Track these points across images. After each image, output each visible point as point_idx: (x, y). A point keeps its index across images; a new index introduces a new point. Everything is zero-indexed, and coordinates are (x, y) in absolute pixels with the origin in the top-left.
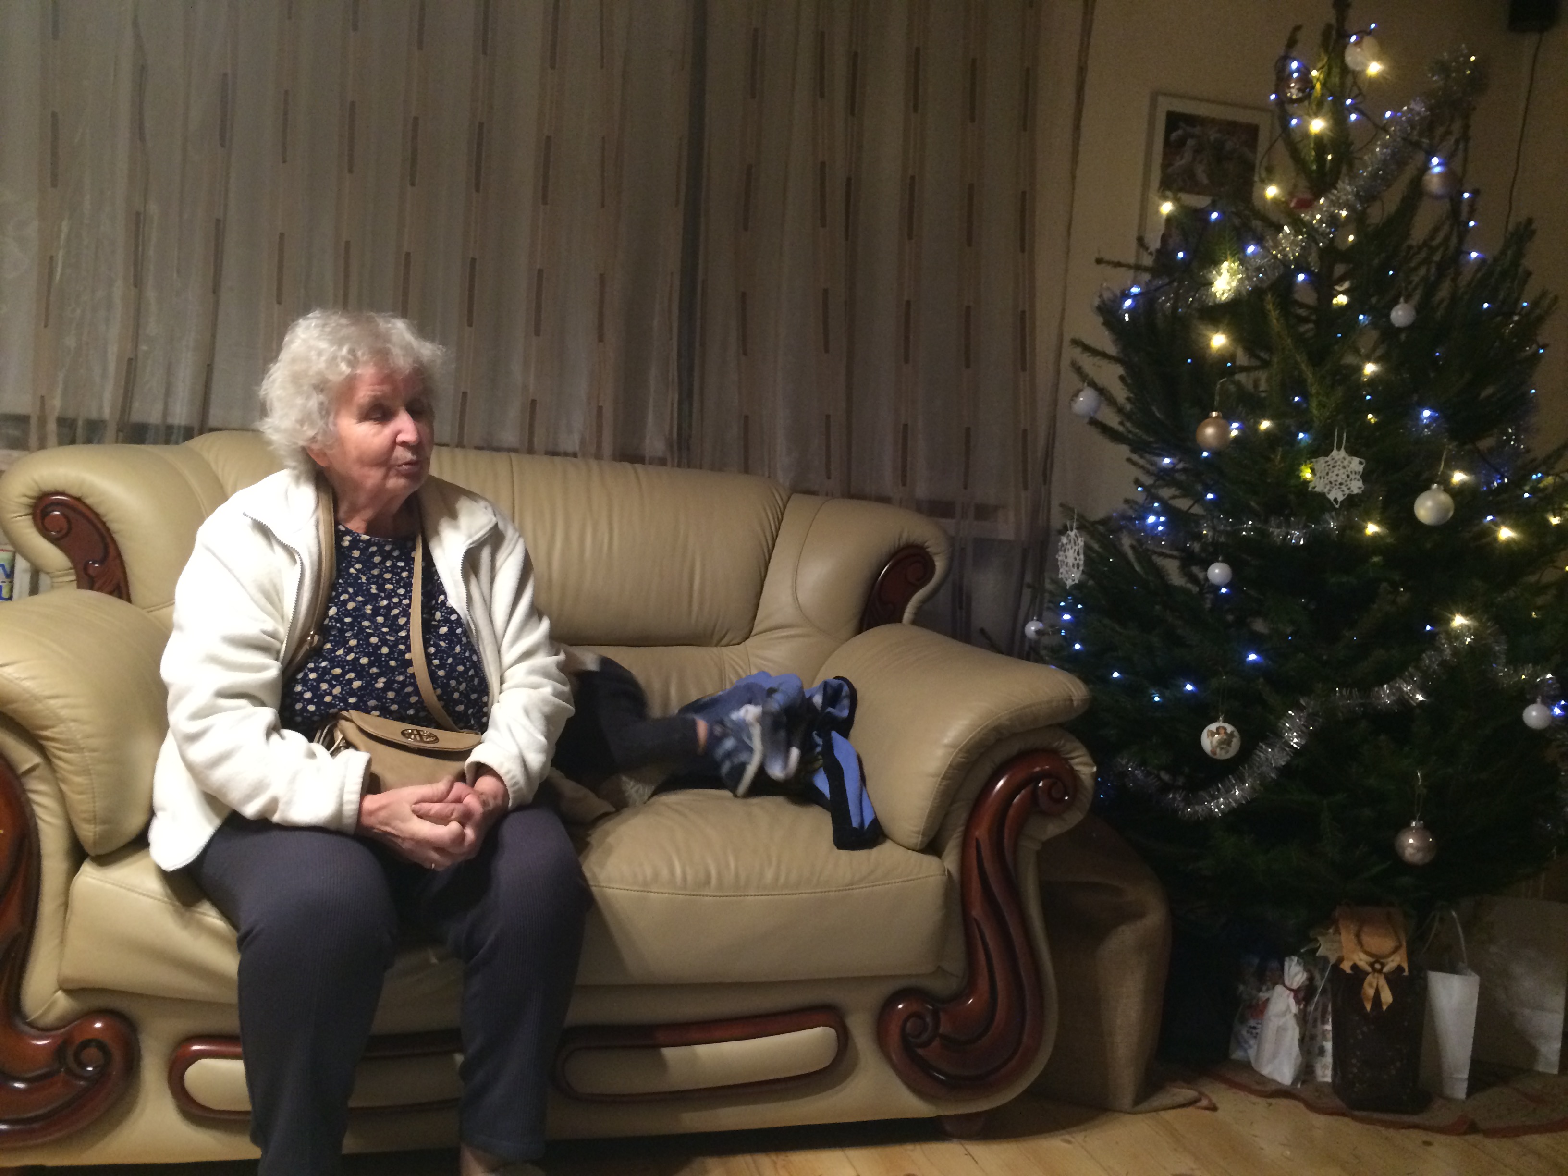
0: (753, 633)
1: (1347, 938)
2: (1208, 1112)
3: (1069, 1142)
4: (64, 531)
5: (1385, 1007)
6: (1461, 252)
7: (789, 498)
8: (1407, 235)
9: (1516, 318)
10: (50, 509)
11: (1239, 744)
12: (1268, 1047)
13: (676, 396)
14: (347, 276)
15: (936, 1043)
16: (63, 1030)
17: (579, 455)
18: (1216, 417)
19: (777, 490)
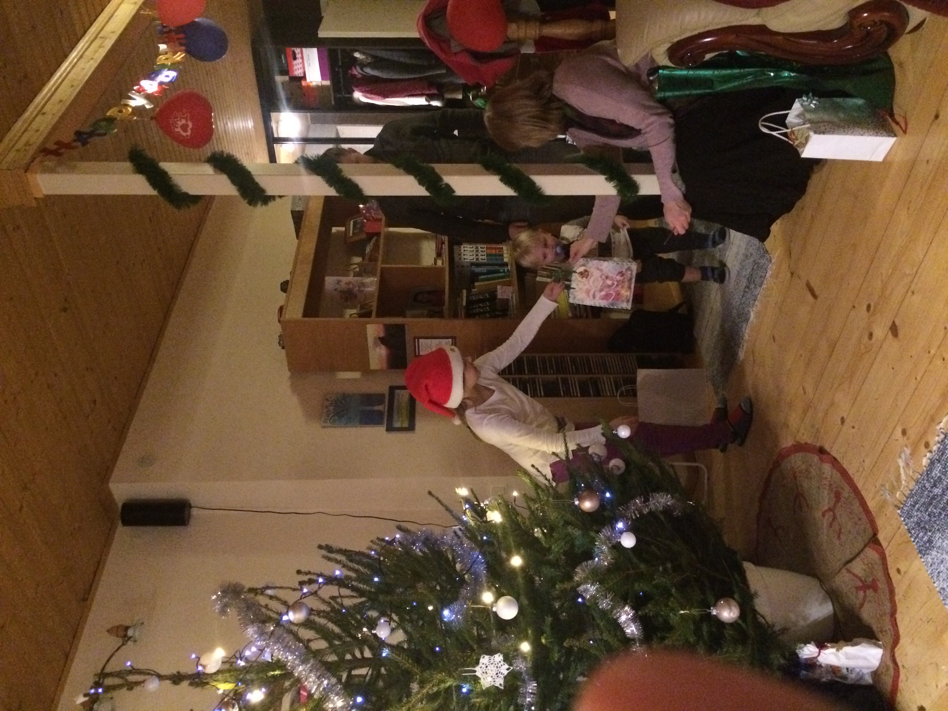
12: (861, 663)
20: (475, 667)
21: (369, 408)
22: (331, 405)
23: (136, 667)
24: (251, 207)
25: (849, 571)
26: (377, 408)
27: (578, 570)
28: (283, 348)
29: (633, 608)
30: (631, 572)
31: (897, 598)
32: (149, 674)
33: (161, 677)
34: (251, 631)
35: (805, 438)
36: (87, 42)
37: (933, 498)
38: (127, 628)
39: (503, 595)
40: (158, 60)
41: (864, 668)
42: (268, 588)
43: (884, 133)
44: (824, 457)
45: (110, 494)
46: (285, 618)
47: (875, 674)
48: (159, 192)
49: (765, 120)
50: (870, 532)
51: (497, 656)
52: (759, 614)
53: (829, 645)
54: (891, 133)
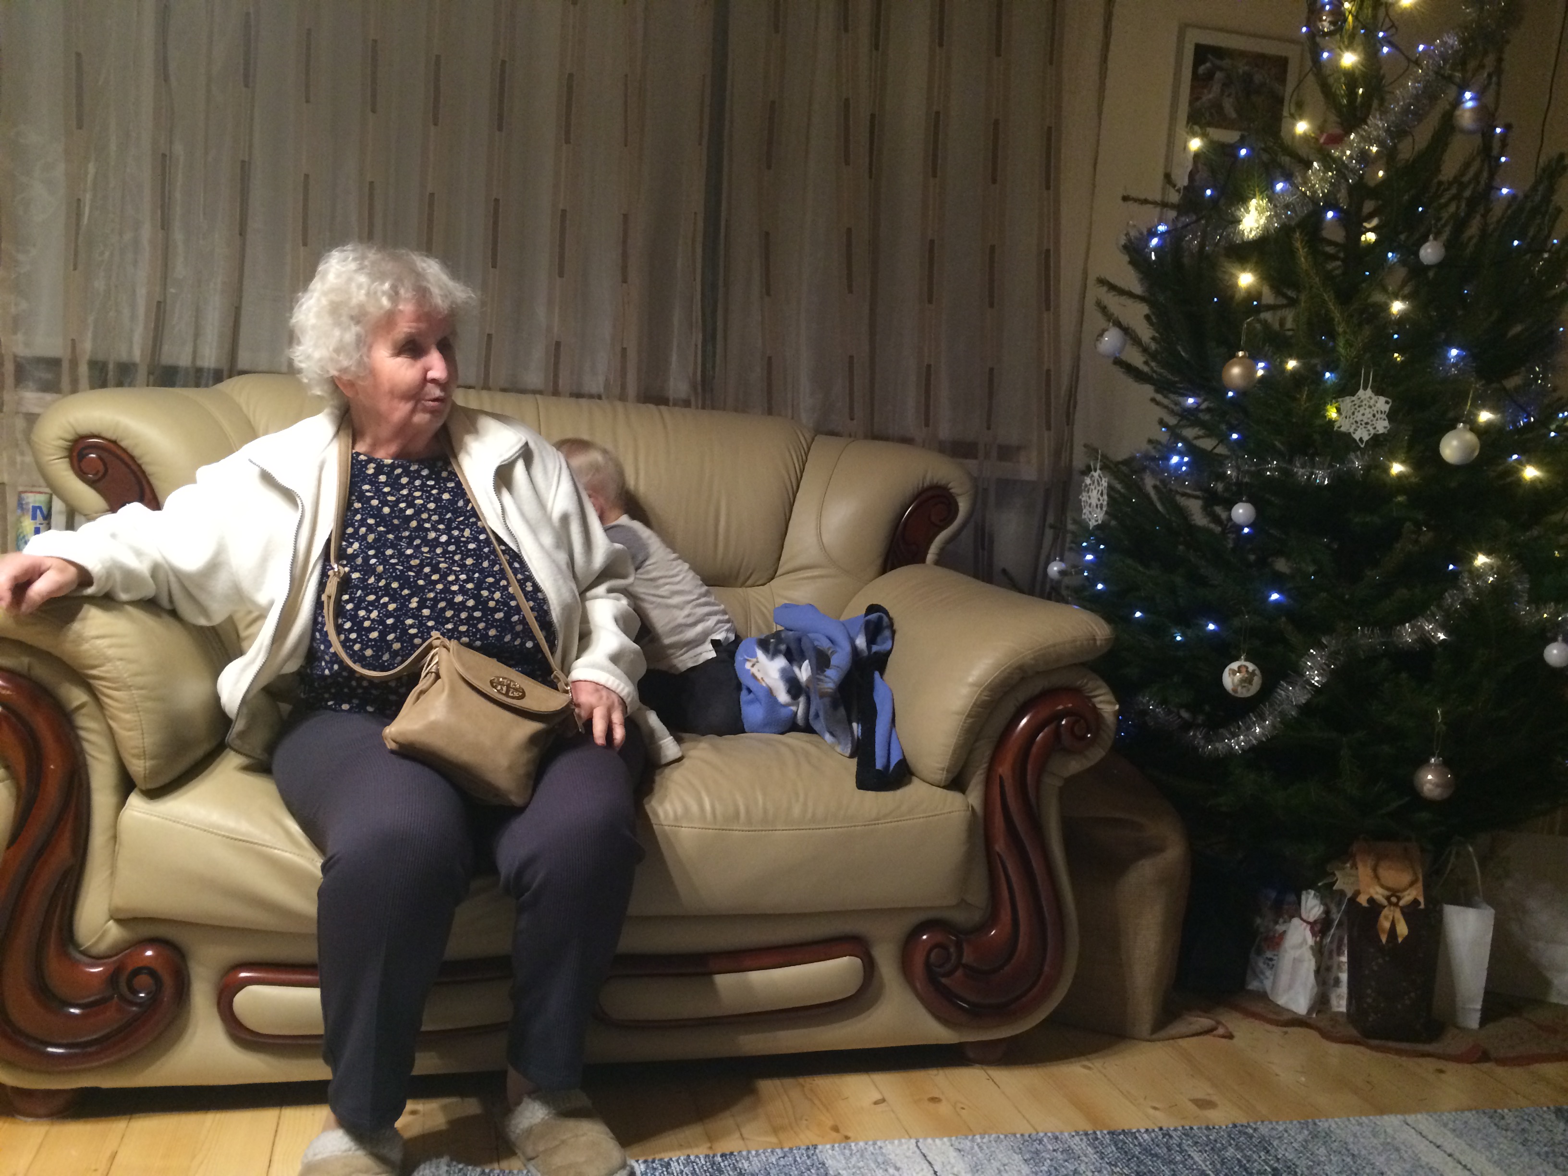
0: (778, 573)
1: (1364, 871)
2: (1223, 1040)
3: (1089, 1068)
4: (100, 474)
5: (1400, 940)
6: (1492, 188)
7: (813, 440)
8: (1438, 170)
9: (1546, 255)
10: (85, 452)
11: (1260, 682)
12: (1284, 979)
13: (700, 336)
14: (371, 216)
15: (959, 973)
16: (115, 958)
17: (604, 397)
18: (1242, 357)
19: (801, 432)
20: (1372, 388)
41: (1275, 979)
51: (1385, 423)
53: (1318, 939)
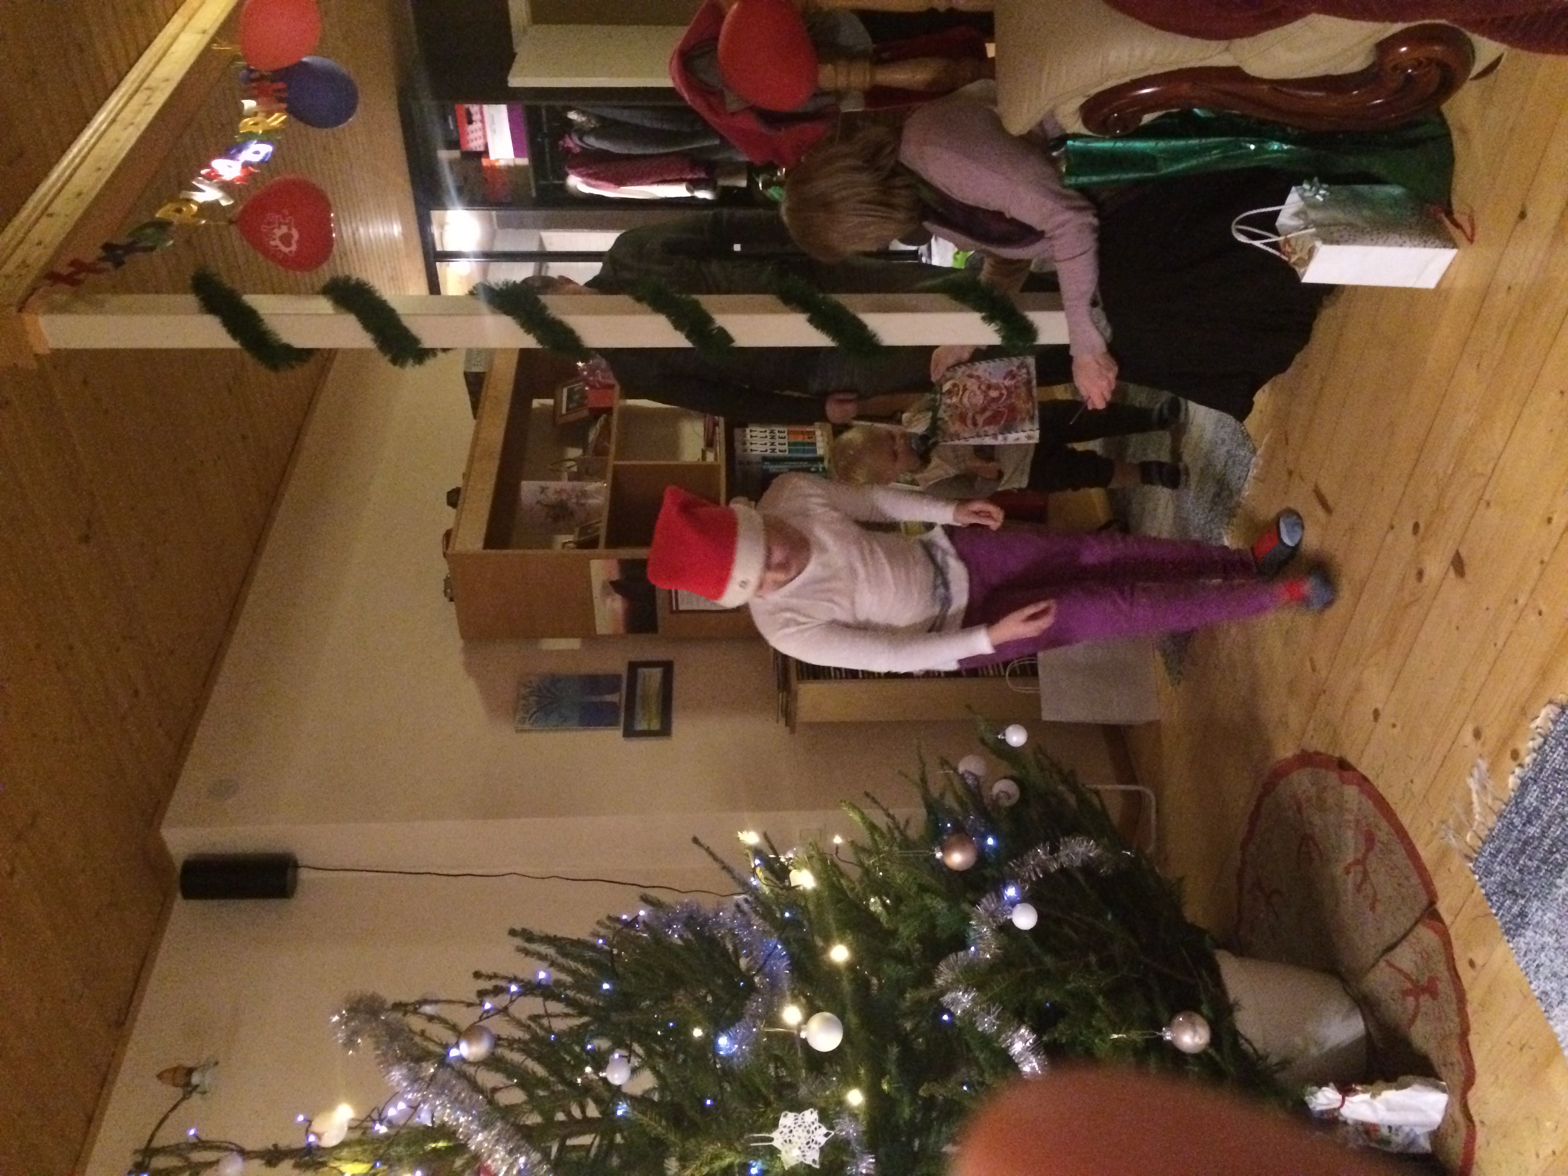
12: (1411, 1117)
20: (771, 1132)
21: (596, 699)
22: (531, 694)
23: (204, 1137)
24: (397, 368)
25: (1390, 965)
26: (609, 698)
27: (942, 966)
28: (451, 600)
29: (1033, 1030)
30: (1031, 969)
31: (1470, 1009)
32: (226, 1149)
33: (245, 1154)
34: (397, 1075)
35: (1317, 744)
36: (122, 96)
37: (1526, 843)
38: (190, 1071)
39: (818, 1010)
40: (241, 125)
41: (1415, 1125)
42: (425, 1002)
43: (1437, 242)
44: (1346, 774)
45: (161, 848)
46: (454, 1053)
47: (1436, 1135)
48: (242, 344)
49: (1242, 222)
50: (1424, 901)
51: (807, 1113)
52: (1243, 1037)
53: (1359, 1088)
54: (1449, 242)
